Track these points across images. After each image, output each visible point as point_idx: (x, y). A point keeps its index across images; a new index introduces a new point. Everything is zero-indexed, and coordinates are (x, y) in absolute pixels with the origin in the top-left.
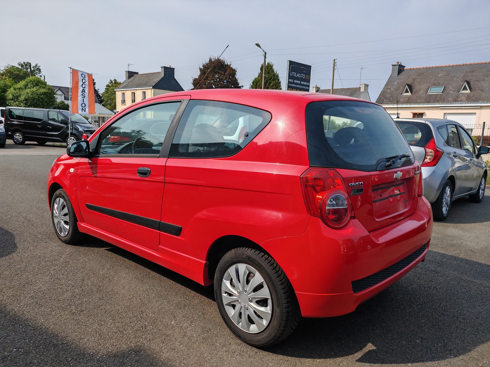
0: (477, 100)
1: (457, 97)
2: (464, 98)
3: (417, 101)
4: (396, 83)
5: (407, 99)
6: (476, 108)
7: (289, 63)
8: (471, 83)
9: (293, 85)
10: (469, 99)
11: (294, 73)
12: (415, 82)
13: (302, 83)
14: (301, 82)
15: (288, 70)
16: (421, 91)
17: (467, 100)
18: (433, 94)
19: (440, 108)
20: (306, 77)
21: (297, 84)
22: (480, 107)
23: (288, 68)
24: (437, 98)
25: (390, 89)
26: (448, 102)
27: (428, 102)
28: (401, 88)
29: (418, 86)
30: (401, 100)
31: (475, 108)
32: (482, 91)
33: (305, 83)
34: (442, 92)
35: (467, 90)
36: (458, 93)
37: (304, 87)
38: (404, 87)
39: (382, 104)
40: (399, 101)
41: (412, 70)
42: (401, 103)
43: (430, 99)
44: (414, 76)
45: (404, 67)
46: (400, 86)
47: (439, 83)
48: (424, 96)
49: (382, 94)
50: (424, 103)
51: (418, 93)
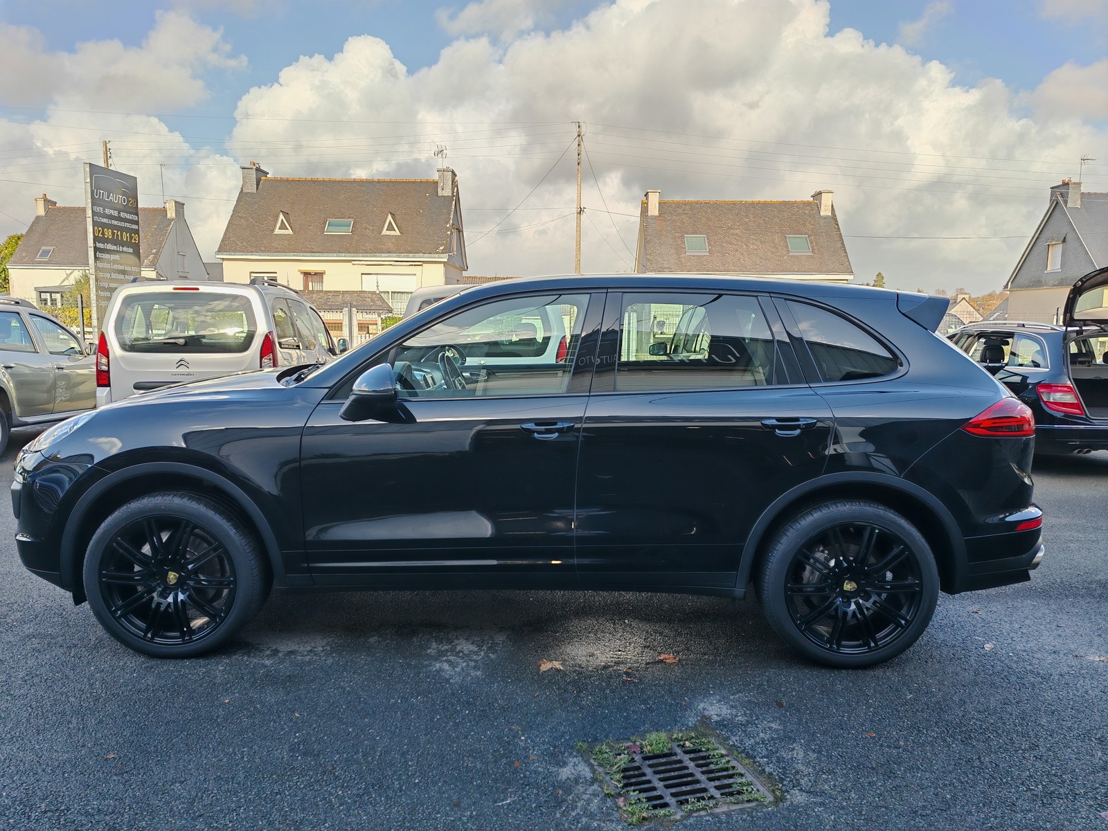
0: (413, 251)
1: (379, 243)
2: (391, 246)
3: (308, 248)
6: (415, 265)
7: (88, 169)
8: (399, 217)
9: (105, 220)
10: (400, 248)
11: (102, 192)
12: (297, 208)
13: (122, 215)
14: (119, 213)
15: (89, 184)
16: (312, 228)
17: (398, 249)
18: (335, 235)
19: (353, 262)
20: (128, 202)
21: (111, 217)
22: (420, 263)
23: (88, 180)
24: (345, 244)
25: (246, 220)
27: (329, 251)
28: (270, 217)
29: (303, 217)
30: (275, 245)
31: (412, 265)
33: (129, 216)
34: (351, 232)
35: (395, 230)
36: (380, 236)
37: (128, 225)
38: (277, 217)
39: (235, 251)
40: (270, 245)
41: (284, 182)
42: (276, 251)
43: (331, 245)
44: (291, 196)
45: (267, 174)
46: (266, 214)
47: (342, 214)
48: (319, 237)
49: (230, 229)
50: (321, 252)
51: (305, 232)
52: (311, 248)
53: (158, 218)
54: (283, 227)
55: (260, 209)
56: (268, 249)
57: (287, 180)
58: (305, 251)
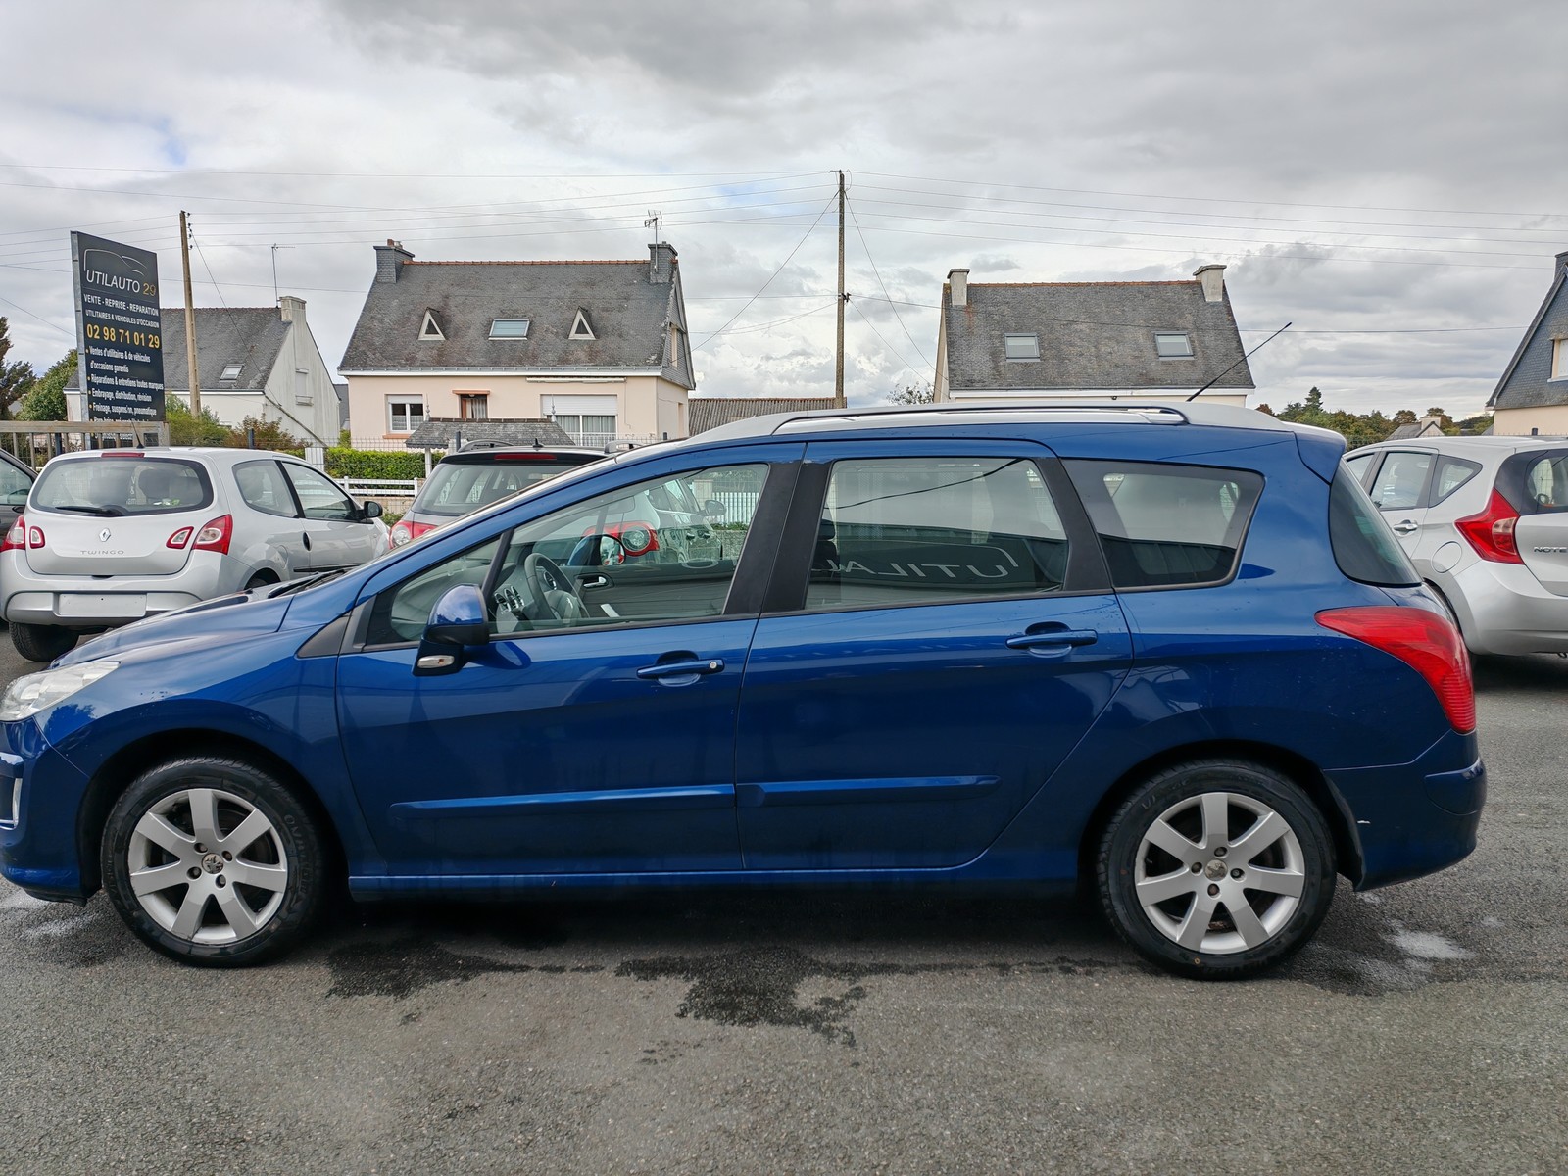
0: (614, 362)
1: (566, 352)
2: (582, 355)
4: (395, 303)
6: (616, 382)
7: (76, 241)
8: (594, 314)
9: (103, 315)
10: (594, 357)
12: (451, 303)
13: (133, 307)
14: (128, 305)
15: (78, 263)
16: (472, 332)
17: (591, 360)
18: (504, 341)
19: (528, 379)
21: (114, 310)
22: (623, 379)
23: (77, 257)
24: (517, 354)
25: (381, 321)
26: (547, 365)
27: (495, 363)
28: (414, 318)
29: (459, 316)
30: (420, 355)
31: (611, 382)
32: (621, 336)
33: (143, 309)
34: (526, 337)
35: (587, 333)
36: (567, 341)
37: (143, 322)
38: (423, 316)
39: (365, 365)
40: (413, 357)
41: (435, 267)
42: (422, 365)
43: (499, 356)
44: (444, 287)
45: (411, 256)
46: (408, 313)
47: (515, 311)
48: (481, 344)
49: (358, 334)
50: (483, 365)
51: (462, 337)
52: (469, 359)
53: (269, 322)
54: (431, 330)
55: (401, 305)
56: (411, 362)
57: (439, 264)
58: (462, 364)
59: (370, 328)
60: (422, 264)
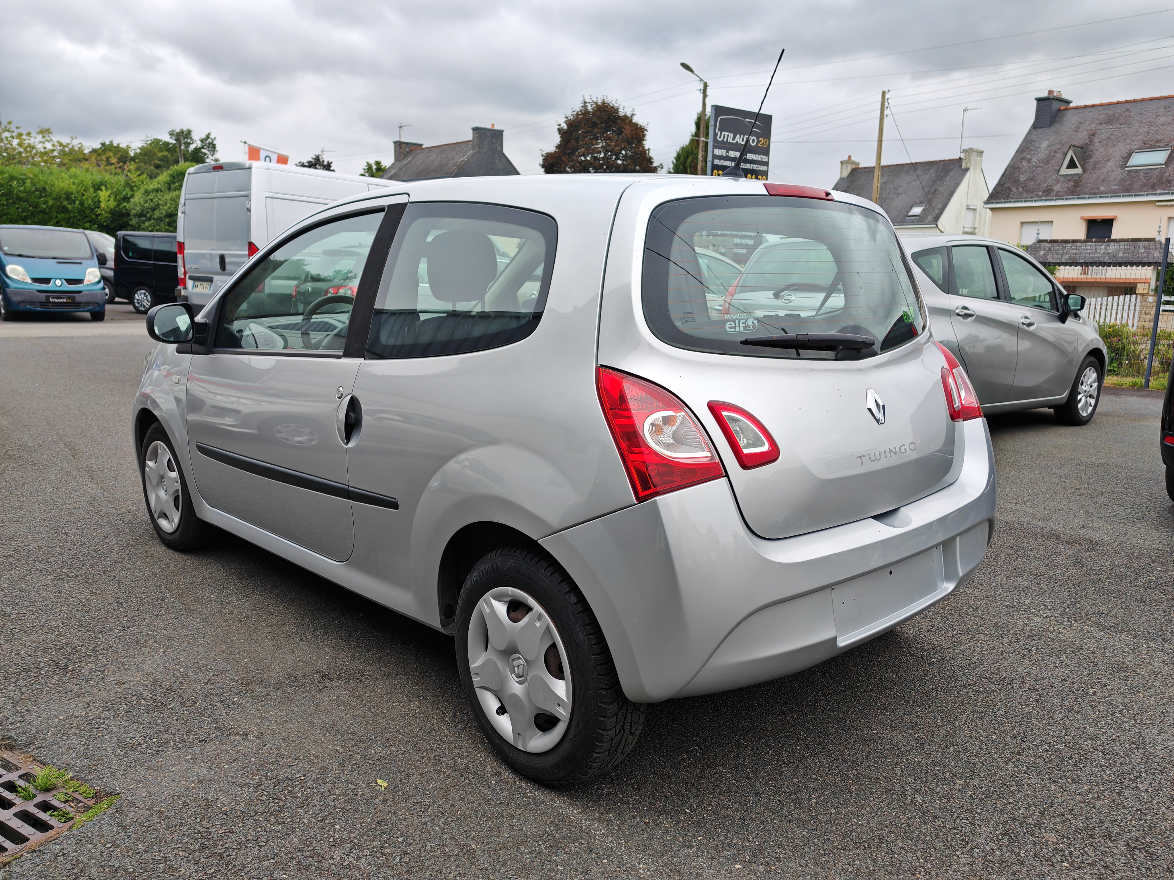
3: (1098, 189)
5: (1072, 183)
9: (727, 163)
11: (727, 134)
12: (1096, 140)
13: (749, 156)
14: (745, 155)
15: (713, 127)
16: (1110, 164)
18: (1140, 170)
19: (1157, 204)
20: (758, 142)
24: (1151, 181)
25: (1029, 161)
27: (1126, 189)
28: (1059, 155)
29: (1101, 150)
30: (1057, 188)
33: (757, 157)
34: (1165, 164)
37: (755, 167)
38: (1066, 154)
39: (1007, 198)
40: (1050, 189)
41: (1088, 110)
42: (1057, 195)
43: (1131, 184)
44: (1093, 126)
45: (1068, 102)
46: (1055, 152)
47: (1157, 141)
48: (1118, 174)
49: (1007, 173)
50: (1114, 193)
51: (1100, 169)
52: (1102, 189)
53: (952, 170)
54: (1072, 165)
55: (1049, 146)
56: (1048, 193)
57: (1093, 106)
58: (1095, 193)
59: (1019, 168)
60: (1077, 108)
